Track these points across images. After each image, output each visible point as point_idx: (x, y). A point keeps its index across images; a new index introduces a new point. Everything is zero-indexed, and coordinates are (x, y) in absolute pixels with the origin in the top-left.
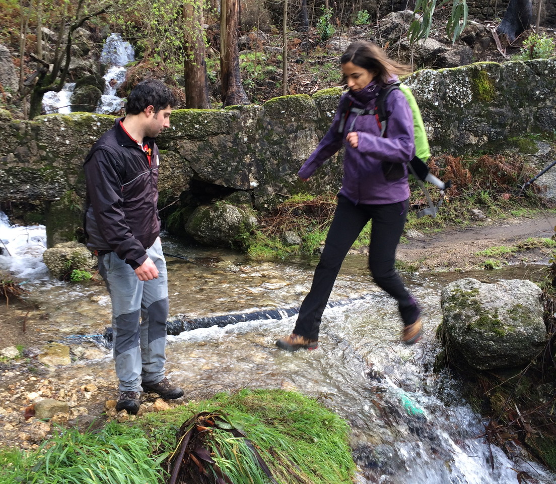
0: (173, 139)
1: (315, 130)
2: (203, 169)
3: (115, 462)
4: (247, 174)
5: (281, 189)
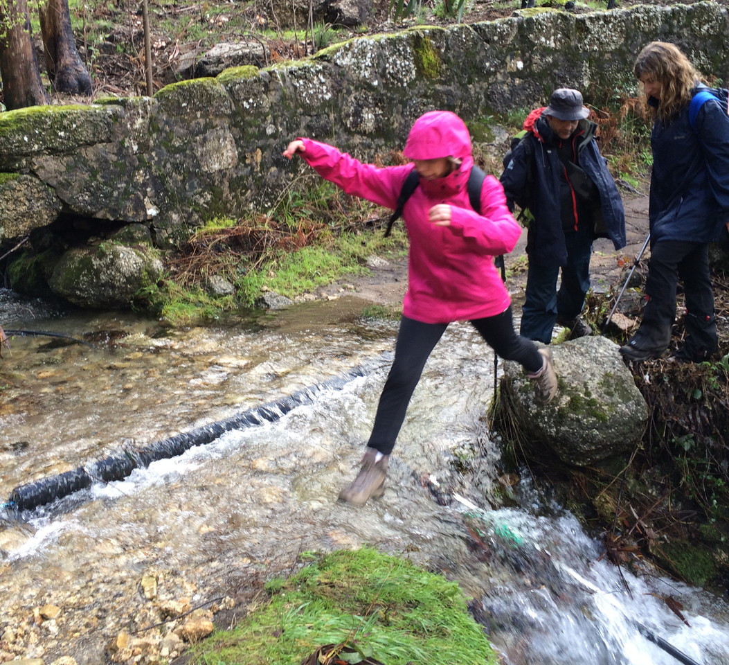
0: (26, 155)
1: (229, 128)
2: (78, 198)
4: (142, 197)
5: (190, 215)
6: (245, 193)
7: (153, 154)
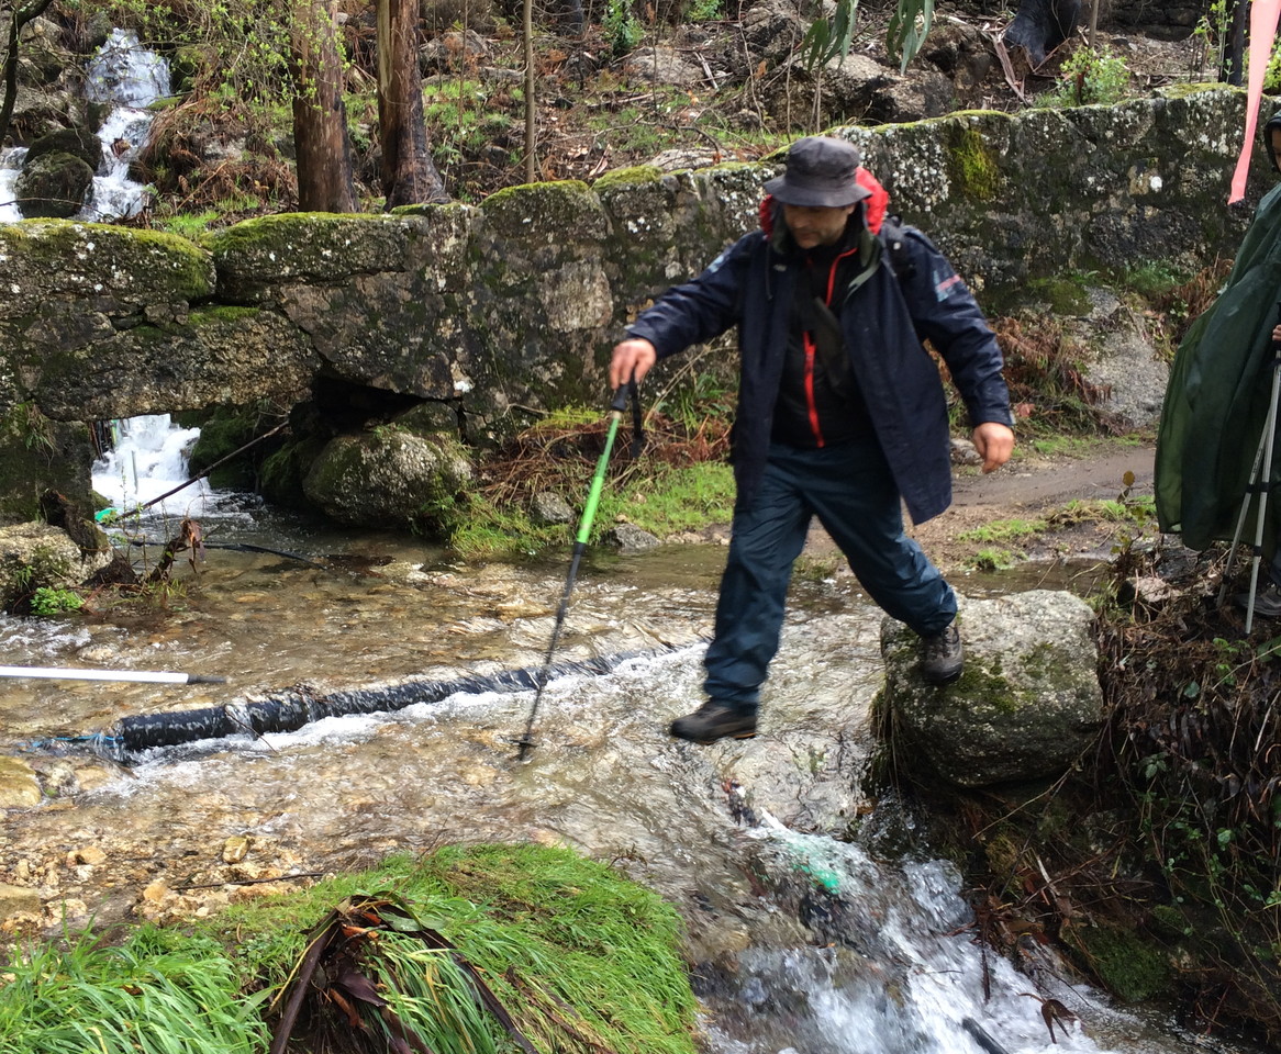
0: (272, 281)
1: (602, 263)
2: (345, 353)
3: (157, 1013)
4: (447, 362)
5: (525, 398)
7: (471, 295)
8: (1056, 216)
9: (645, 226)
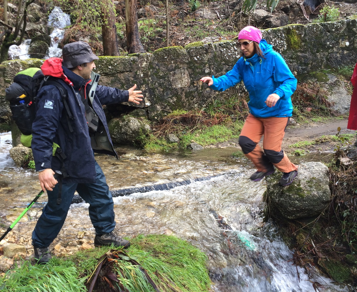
1: (187, 69)
3: (54, 283)
5: (166, 107)
6: (193, 99)
7: (150, 78)
8: (318, 54)
9: (199, 58)
